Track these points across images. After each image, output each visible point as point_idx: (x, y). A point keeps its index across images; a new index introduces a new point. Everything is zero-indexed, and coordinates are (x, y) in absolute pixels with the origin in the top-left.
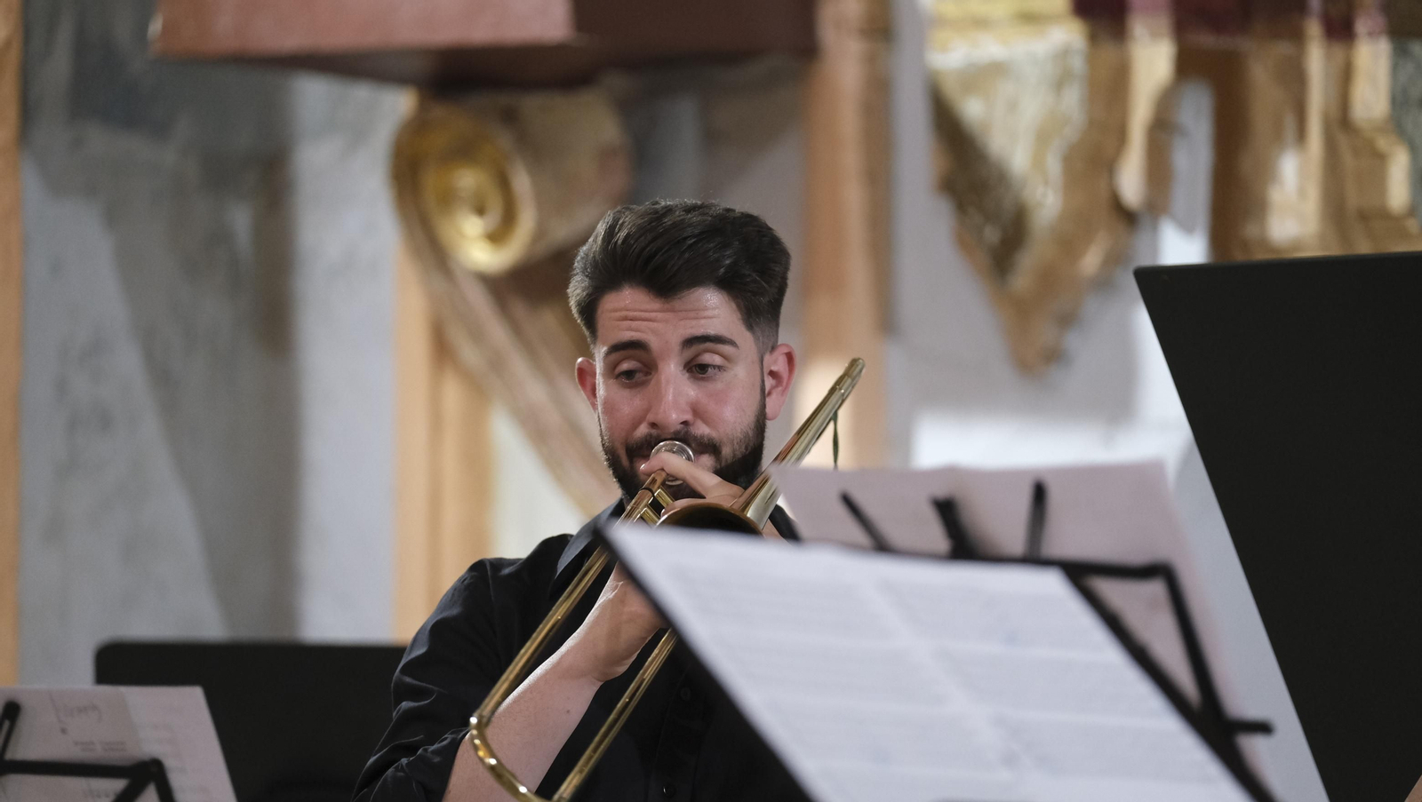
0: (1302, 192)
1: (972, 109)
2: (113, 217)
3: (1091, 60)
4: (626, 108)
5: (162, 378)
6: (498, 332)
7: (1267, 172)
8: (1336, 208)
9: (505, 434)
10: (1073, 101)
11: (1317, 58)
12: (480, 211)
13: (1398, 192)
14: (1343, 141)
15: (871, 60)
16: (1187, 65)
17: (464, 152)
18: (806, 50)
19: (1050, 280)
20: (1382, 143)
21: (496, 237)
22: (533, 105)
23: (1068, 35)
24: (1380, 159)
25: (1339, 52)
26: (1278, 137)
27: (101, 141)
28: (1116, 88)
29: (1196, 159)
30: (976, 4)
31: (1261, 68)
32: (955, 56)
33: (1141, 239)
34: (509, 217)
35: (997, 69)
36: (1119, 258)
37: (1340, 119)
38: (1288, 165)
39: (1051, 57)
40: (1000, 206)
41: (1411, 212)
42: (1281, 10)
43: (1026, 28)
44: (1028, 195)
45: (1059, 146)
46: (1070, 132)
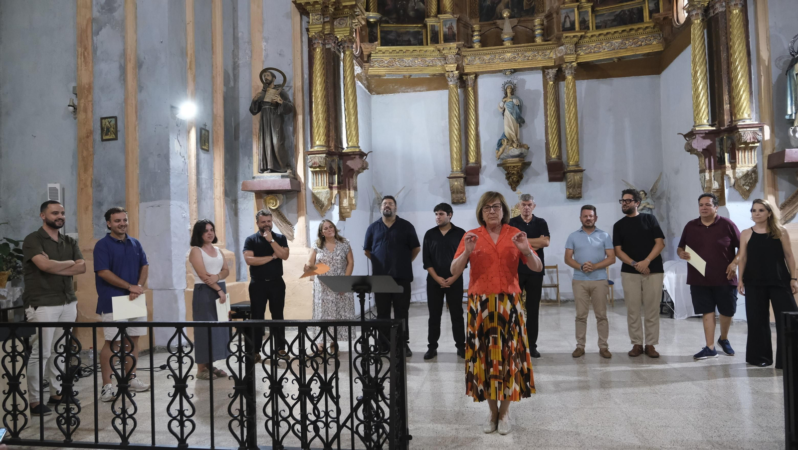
0: (346, 202)
1: (318, 196)
3: (330, 192)
7: (343, 201)
10: (328, 195)
11: (348, 192)
12: (273, 204)
15: (305, 191)
16: (337, 192)
17: (271, 199)
19: (324, 209)
20: (353, 199)
21: (274, 206)
22: (278, 195)
23: (328, 189)
26: (344, 198)
28: (332, 194)
29: (337, 200)
30: (318, 187)
31: (342, 192)
32: (316, 191)
33: (333, 206)
34: (276, 205)
35: (321, 192)
36: (331, 208)
37: (349, 197)
38: (345, 200)
39: (326, 191)
40: (321, 203)
41: (354, 204)
42: (345, 188)
43: (323, 189)
44: (324, 203)
45: (327, 199)
46: (328, 197)
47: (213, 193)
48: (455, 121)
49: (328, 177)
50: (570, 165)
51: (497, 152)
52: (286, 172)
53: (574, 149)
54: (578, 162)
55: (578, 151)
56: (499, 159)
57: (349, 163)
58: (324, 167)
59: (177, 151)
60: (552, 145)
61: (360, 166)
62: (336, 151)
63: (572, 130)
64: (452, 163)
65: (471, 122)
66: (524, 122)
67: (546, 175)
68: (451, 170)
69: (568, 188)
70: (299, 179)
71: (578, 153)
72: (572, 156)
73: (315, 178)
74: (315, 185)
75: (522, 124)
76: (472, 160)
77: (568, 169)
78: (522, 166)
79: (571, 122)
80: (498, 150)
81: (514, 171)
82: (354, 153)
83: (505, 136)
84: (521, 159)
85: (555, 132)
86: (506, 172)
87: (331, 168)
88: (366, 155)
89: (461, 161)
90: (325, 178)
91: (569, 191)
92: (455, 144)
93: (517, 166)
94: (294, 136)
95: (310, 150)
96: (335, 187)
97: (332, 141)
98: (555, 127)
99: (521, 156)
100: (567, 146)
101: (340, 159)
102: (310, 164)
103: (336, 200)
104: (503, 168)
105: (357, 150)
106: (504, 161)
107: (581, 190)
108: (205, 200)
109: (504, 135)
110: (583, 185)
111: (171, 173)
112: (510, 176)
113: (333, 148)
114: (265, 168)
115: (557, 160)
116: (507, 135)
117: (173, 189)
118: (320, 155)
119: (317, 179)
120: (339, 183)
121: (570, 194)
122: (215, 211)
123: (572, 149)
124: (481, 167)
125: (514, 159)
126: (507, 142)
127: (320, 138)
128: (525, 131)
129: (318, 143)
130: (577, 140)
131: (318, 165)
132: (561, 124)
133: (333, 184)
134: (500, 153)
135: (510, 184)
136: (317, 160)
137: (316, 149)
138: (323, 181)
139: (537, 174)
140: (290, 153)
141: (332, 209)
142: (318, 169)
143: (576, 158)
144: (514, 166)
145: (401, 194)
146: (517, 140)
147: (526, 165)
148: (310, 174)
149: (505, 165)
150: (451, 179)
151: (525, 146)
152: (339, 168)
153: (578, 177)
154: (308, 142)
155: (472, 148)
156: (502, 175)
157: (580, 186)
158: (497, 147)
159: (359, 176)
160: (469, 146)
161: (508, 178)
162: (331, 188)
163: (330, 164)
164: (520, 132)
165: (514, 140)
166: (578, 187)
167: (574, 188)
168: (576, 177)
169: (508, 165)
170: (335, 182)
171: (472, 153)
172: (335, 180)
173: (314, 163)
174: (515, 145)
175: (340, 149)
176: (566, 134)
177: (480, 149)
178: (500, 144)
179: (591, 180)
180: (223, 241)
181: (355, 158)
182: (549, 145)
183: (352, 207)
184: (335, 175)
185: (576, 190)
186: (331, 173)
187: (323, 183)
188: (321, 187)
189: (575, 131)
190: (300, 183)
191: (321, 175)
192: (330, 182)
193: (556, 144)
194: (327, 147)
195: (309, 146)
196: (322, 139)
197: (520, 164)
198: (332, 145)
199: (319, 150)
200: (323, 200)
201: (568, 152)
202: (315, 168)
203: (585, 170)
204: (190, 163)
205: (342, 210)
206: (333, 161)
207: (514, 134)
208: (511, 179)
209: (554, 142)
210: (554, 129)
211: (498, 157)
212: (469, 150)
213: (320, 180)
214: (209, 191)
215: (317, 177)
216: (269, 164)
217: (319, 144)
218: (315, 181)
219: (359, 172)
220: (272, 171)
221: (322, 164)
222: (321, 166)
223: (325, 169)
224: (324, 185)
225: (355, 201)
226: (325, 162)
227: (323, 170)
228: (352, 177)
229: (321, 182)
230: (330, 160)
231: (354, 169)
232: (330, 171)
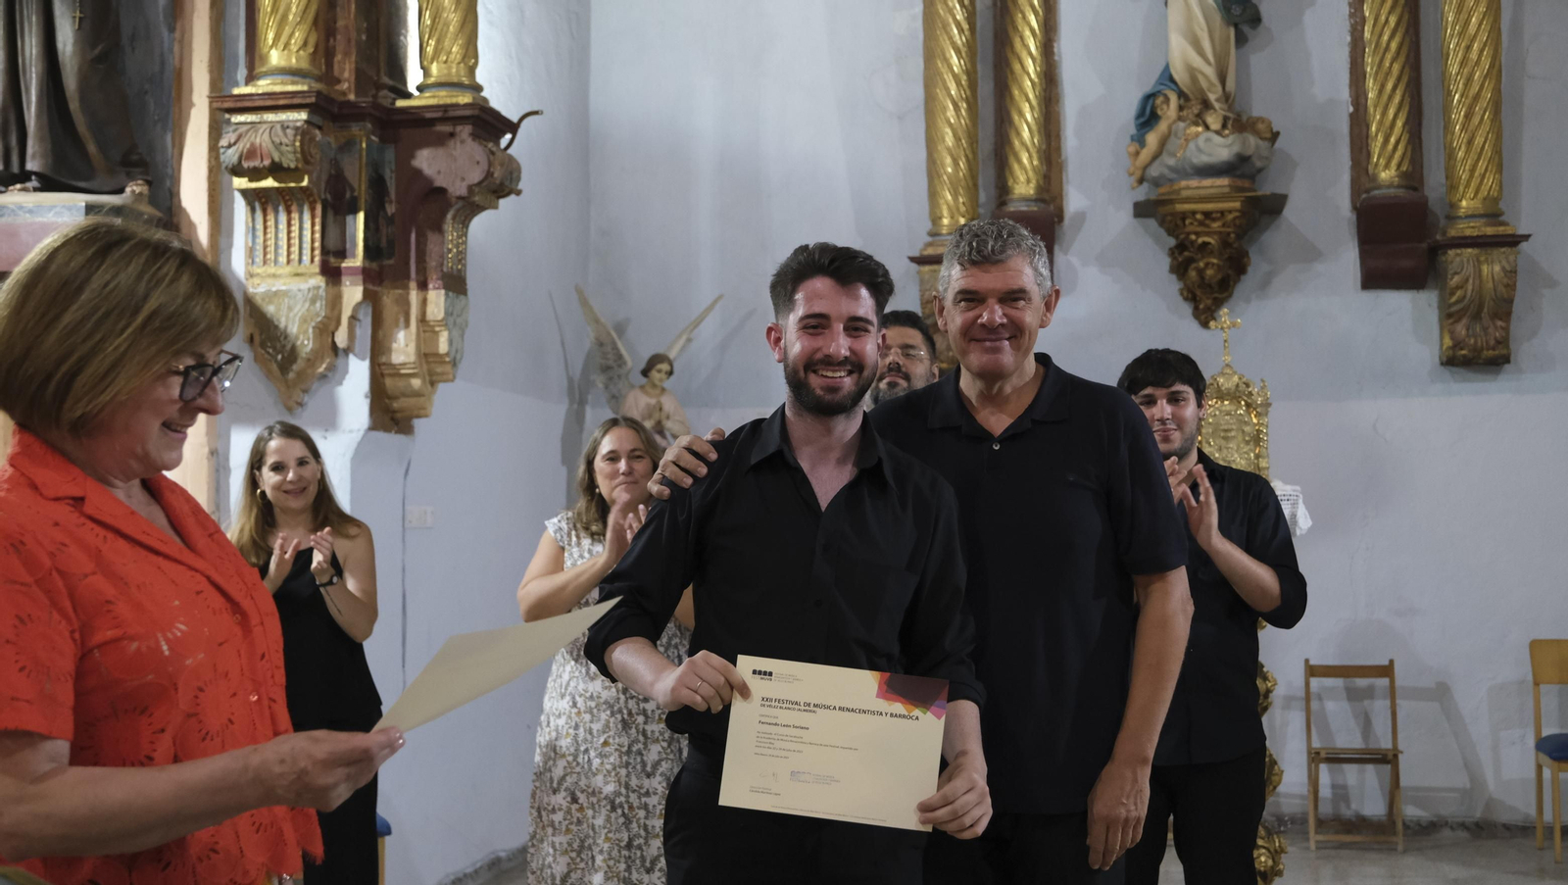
0: (407, 346)
1: (270, 309)
3: (326, 291)
7: (391, 338)
8: (420, 351)
10: (320, 306)
11: (414, 296)
14: (423, 328)
16: (366, 296)
19: (300, 374)
20: (437, 329)
23: (319, 281)
24: (438, 334)
25: (421, 294)
26: (397, 325)
28: (335, 303)
29: (364, 331)
30: (271, 269)
31: (388, 299)
32: (261, 289)
33: (340, 361)
35: (286, 293)
36: (331, 368)
37: (423, 319)
38: (401, 335)
39: (309, 290)
40: (284, 346)
41: (447, 354)
42: (400, 278)
43: (297, 279)
44: (299, 343)
45: (313, 324)
46: (319, 319)
48: (951, 11)
49: (318, 220)
50: (1462, 212)
51: (1132, 149)
52: (120, 191)
53: (1479, 141)
54: (1496, 200)
55: (1498, 151)
56: (1141, 181)
57: (427, 161)
58: (295, 173)
60: (1381, 122)
61: (476, 176)
62: (365, 101)
63: (1474, 55)
64: (933, 195)
65: (1024, 17)
66: (1256, 20)
67: (1348, 259)
68: (928, 225)
69: (1449, 316)
70: (184, 230)
71: (1498, 163)
72: (1473, 170)
73: (260, 226)
74: (259, 259)
75: (1246, 29)
76: (1024, 184)
77: (1452, 233)
78: (1243, 212)
79: (1467, 22)
80: (1139, 140)
81: (1208, 234)
82: (447, 115)
83: (1172, 80)
84: (1240, 183)
85: (1396, 67)
86: (1172, 242)
87: (337, 182)
88: (513, 128)
89: (973, 189)
90: (307, 227)
91: (1452, 333)
92: (951, 113)
93: (1222, 213)
94: (172, 30)
95: (236, 91)
96: (352, 271)
97: (346, 54)
98: (1394, 45)
99: (1238, 168)
100: (1448, 126)
101: (383, 140)
102: (230, 156)
103: (358, 332)
104: (1162, 223)
105: (465, 99)
106: (1162, 190)
107: (1507, 329)
109: (1167, 78)
110: (1518, 306)
112: (1189, 261)
113: (346, 86)
114: (15, 169)
115: (1401, 192)
116: (1180, 74)
118: (283, 116)
119: (271, 230)
120: (371, 250)
121: (1457, 345)
123: (1470, 142)
124: (1061, 218)
125: (1208, 182)
126: (1181, 108)
127: (283, 39)
128: (1259, 61)
129: (275, 58)
130: (1496, 105)
131: (267, 162)
132: (1423, 34)
133: (342, 254)
134: (1146, 154)
135: (1191, 296)
136: (266, 136)
137: (263, 85)
138: (295, 242)
139: (1310, 254)
140: (152, 106)
141: (334, 375)
142: (269, 183)
143: (1489, 180)
144: (1207, 214)
145: (709, 330)
146: (1226, 97)
147: (1264, 210)
148: (240, 205)
149: (1168, 208)
150: (927, 268)
151: (1261, 126)
152: (378, 184)
153: (1497, 268)
154: (236, 56)
155: (1026, 134)
156: (1153, 252)
157: (1503, 308)
158: (1133, 130)
159: (480, 224)
160: (1011, 122)
161: (1180, 269)
162: (332, 273)
163: (335, 164)
164: (1237, 70)
165: (1212, 97)
166: (1495, 316)
167: (1477, 316)
168: (1485, 268)
169: (1180, 207)
170: (354, 245)
171: (1025, 161)
172: (354, 237)
173: (251, 153)
174: (1213, 120)
175: (384, 92)
176: (1444, 78)
177: (1058, 137)
178: (1147, 117)
179: (1552, 283)
181: (452, 135)
182: (1368, 127)
183: (434, 366)
184: (355, 211)
185: (1485, 329)
186: (336, 205)
187: (295, 249)
188: (288, 269)
189: (1486, 64)
191: (289, 212)
192: (332, 244)
193: (1399, 124)
194: (319, 79)
195: (242, 73)
196: (294, 46)
197: (1237, 205)
198: (346, 70)
199: (278, 89)
200: (293, 329)
201: (1451, 155)
202: (255, 174)
203: (1526, 237)
205: (389, 382)
206: (348, 146)
207: (1210, 72)
208: (1193, 274)
209: (1391, 112)
210: (1389, 57)
211: (1138, 173)
212: (1010, 143)
213: (283, 235)
215: (271, 223)
216: (30, 150)
217: (283, 63)
218: (260, 240)
219: (471, 208)
220: (48, 184)
221: (291, 156)
222: (285, 165)
223: (305, 183)
224: (300, 261)
225: (451, 342)
226: (299, 149)
227: (293, 185)
228: (439, 229)
229: (289, 246)
230: (328, 139)
231: (451, 190)
232: (330, 193)
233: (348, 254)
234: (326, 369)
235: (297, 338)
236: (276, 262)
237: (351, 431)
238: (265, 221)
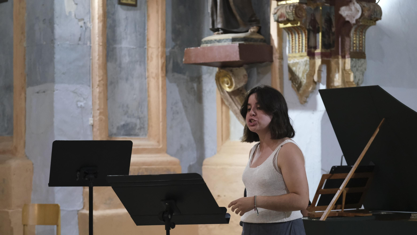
0: (339, 79)
1: (294, 69)
2: (178, 86)
3: (310, 62)
4: (247, 69)
5: (185, 107)
6: (230, 100)
7: (334, 76)
8: (343, 81)
9: (231, 113)
10: (307, 67)
11: (340, 61)
12: (228, 84)
13: (352, 79)
14: (345, 73)
15: (280, 62)
16: (323, 62)
17: (225, 76)
18: (272, 61)
19: (305, 91)
20: (350, 72)
21: (229, 87)
22: (234, 69)
23: (307, 58)
24: (350, 74)
25: (344, 60)
26: (335, 72)
27: (176, 75)
28: (313, 66)
30: (294, 55)
31: (333, 62)
33: (317, 86)
34: (232, 85)
35: (297, 63)
37: (344, 69)
39: (305, 61)
40: (298, 82)
41: (354, 81)
42: (336, 55)
43: (301, 58)
44: (302, 80)
45: (306, 73)
46: (307, 72)
47: (146, 69)
52: (247, 31)
57: (344, 11)
58: (295, 21)
59: (70, 13)
73: (291, 40)
74: (291, 51)
87: (313, 22)
90: (304, 39)
96: (318, 53)
101: (331, 5)
102: (275, 17)
103: (321, 75)
108: (127, 79)
111: (56, 45)
117: (59, 67)
119: (294, 41)
120: (324, 45)
122: (149, 96)
131: (285, 19)
133: (315, 48)
136: (284, 10)
138: (301, 44)
142: (289, 25)
152: (329, 21)
162: (311, 54)
173: (281, 16)
180: (161, 142)
181: (351, 1)
188: (298, 55)
190: (271, 48)
191: (299, 34)
200: (300, 76)
202: (284, 23)
204: (93, 27)
206: (317, 9)
213: (297, 42)
214: (138, 67)
215: (294, 38)
218: (291, 44)
219: (362, 26)
221: (292, 16)
222: (290, 19)
223: (299, 24)
224: (302, 51)
225: (355, 77)
226: (294, 13)
227: (295, 25)
228: (348, 35)
229: (299, 46)
230: (310, 7)
231: (351, 21)
232: (311, 26)
233: (317, 47)
234: (312, 89)
235: (301, 79)
236: (295, 52)
237: (321, 111)
238: (292, 37)
